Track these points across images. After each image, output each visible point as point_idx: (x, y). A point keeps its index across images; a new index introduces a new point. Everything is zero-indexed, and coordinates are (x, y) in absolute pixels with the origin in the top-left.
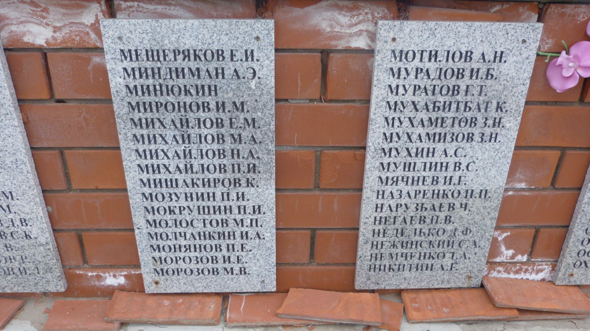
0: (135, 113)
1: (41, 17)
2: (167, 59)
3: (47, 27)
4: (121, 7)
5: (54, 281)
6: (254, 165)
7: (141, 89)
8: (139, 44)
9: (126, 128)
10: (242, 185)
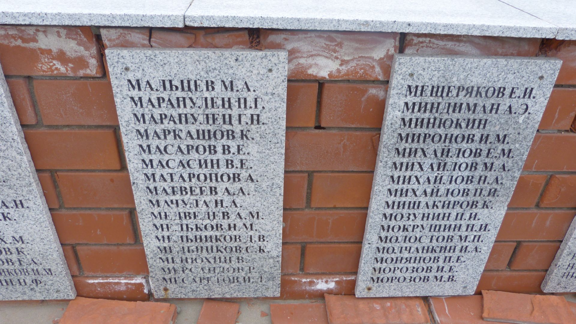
0: (401, 144)
1: (332, 51)
2: (450, 95)
3: (335, 60)
4: (412, 42)
5: (273, 288)
6: (496, 190)
7: (415, 122)
8: (428, 80)
9: (389, 157)
10: (478, 207)
